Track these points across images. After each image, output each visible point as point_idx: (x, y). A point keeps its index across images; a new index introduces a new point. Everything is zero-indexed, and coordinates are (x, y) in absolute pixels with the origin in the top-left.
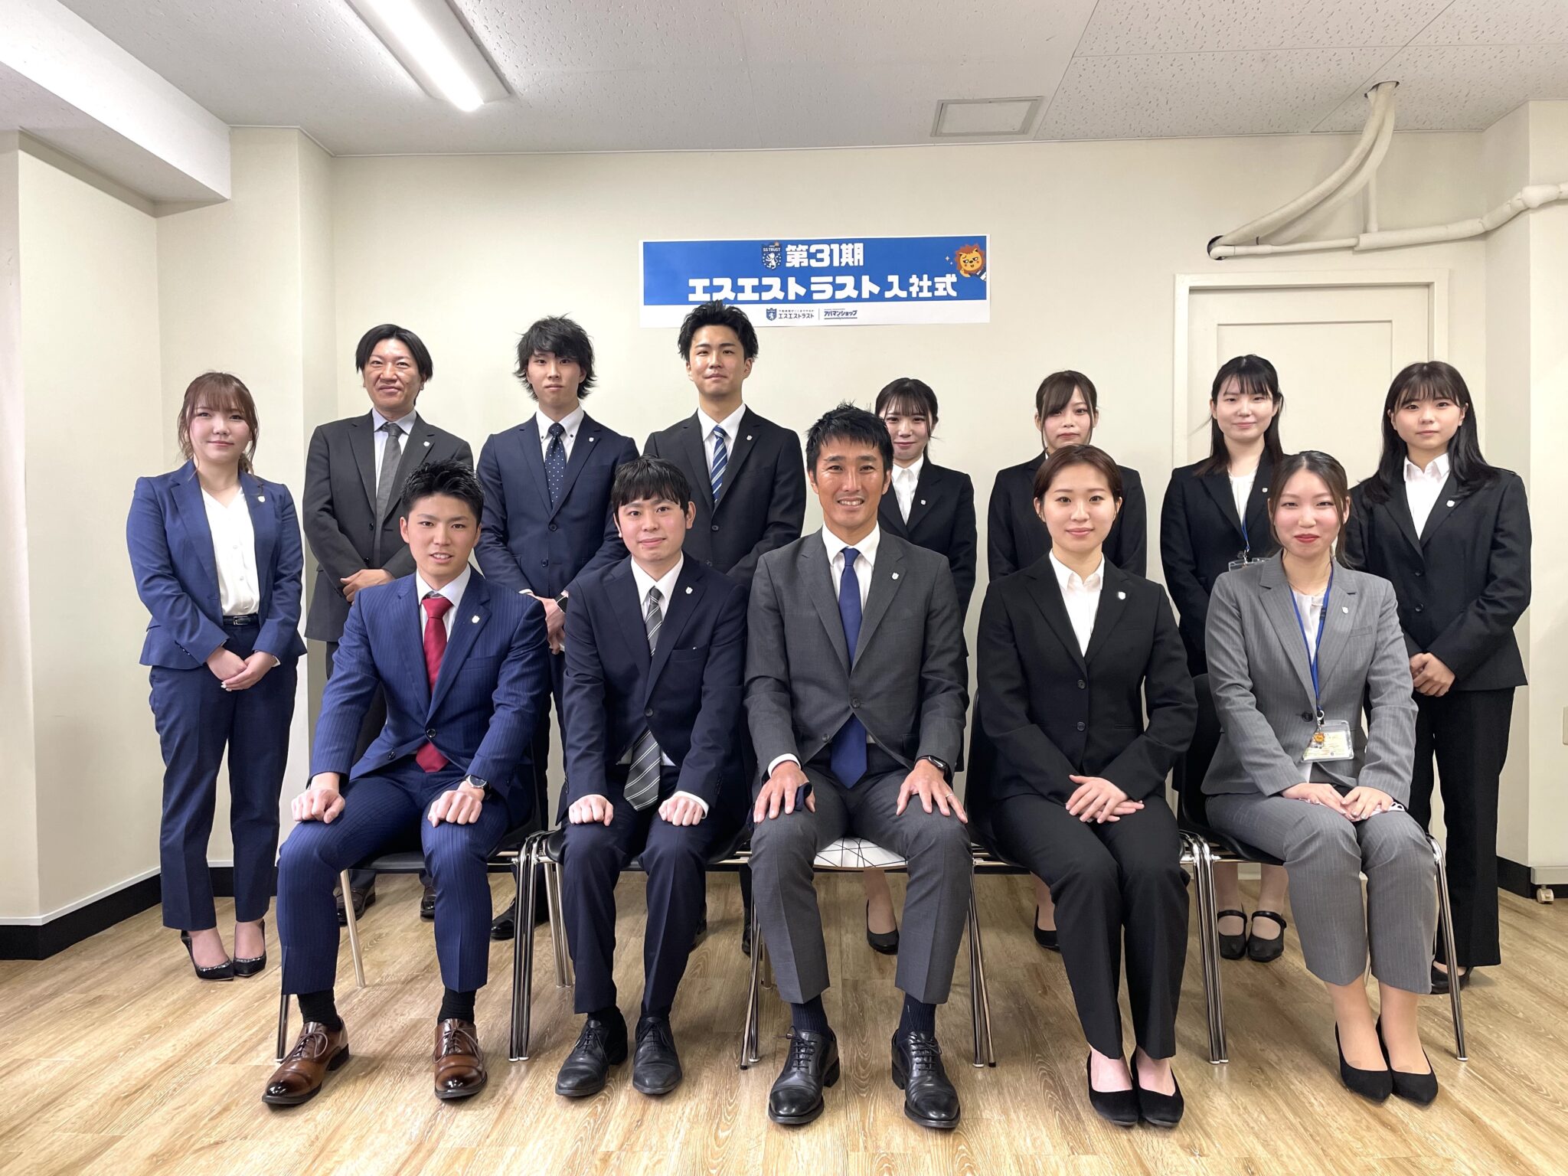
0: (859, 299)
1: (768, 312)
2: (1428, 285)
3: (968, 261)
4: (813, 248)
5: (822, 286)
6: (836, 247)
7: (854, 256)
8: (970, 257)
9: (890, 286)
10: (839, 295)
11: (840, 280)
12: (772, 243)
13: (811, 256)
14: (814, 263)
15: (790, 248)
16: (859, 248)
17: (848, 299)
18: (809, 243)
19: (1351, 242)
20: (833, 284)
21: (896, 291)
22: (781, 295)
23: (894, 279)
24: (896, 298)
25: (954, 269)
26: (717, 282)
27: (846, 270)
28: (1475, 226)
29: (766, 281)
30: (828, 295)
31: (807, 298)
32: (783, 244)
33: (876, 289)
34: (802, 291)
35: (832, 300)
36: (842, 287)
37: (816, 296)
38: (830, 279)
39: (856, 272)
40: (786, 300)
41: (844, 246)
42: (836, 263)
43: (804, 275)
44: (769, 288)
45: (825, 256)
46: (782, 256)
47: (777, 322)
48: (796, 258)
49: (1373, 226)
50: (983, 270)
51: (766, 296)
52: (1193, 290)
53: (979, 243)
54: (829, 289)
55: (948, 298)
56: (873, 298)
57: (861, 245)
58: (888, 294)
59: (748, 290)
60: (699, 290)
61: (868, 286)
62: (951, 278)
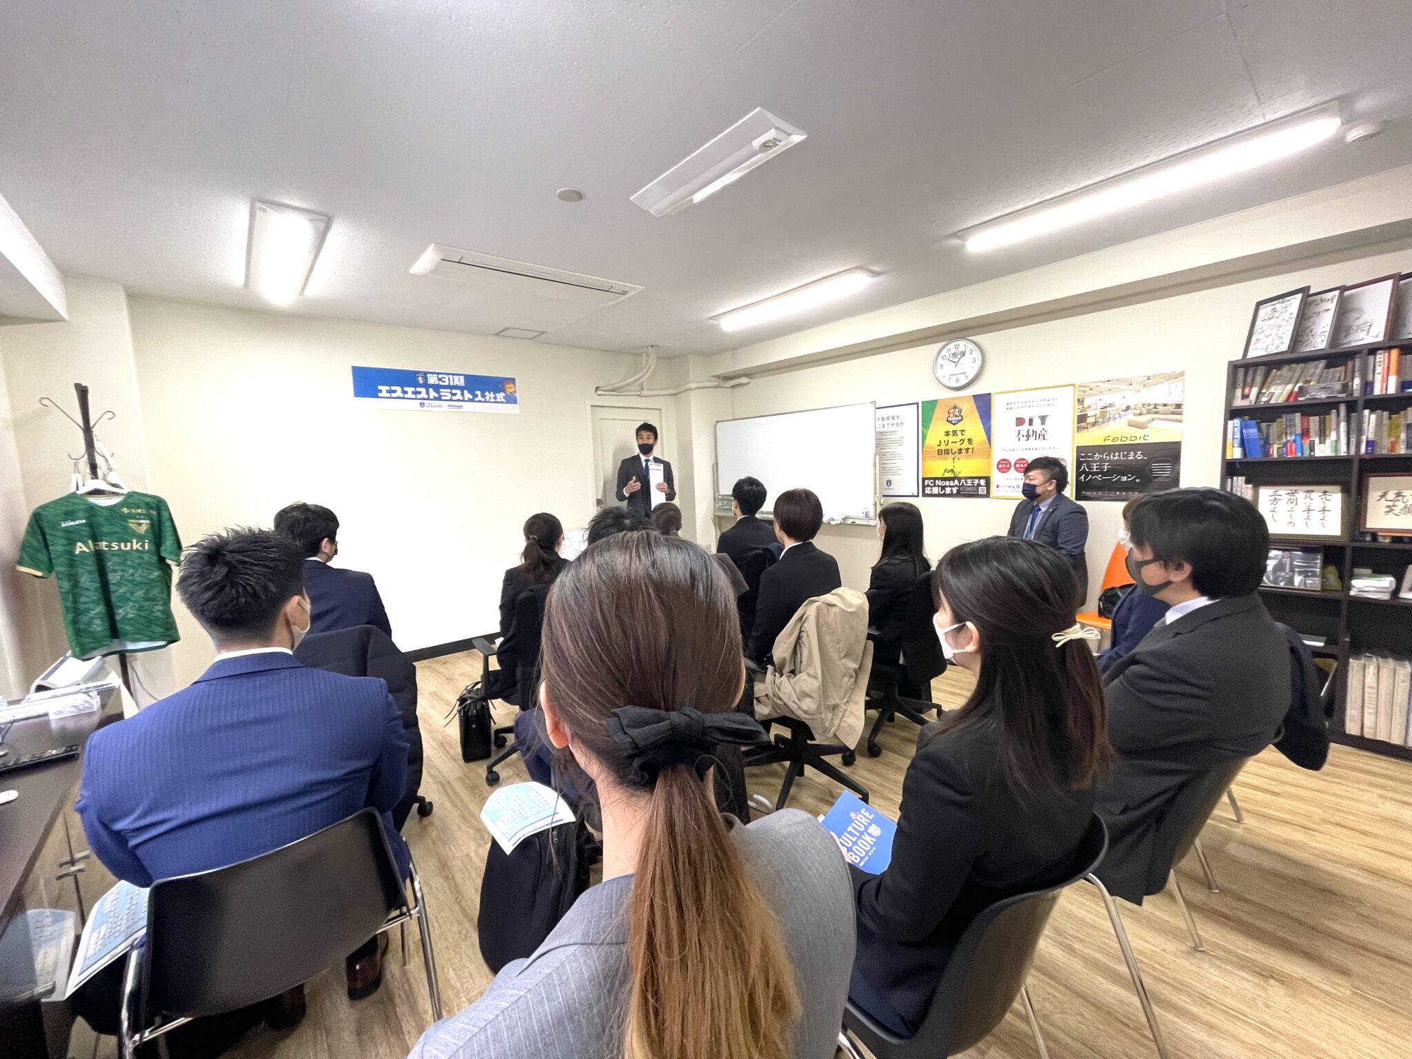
0: (463, 400)
1: (421, 404)
2: (660, 409)
3: (509, 388)
4: (440, 376)
5: (446, 393)
6: (451, 377)
7: (460, 381)
8: (510, 386)
9: (477, 396)
10: (454, 398)
11: (454, 391)
12: (420, 372)
13: (440, 380)
14: (441, 383)
15: (429, 375)
16: (462, 378)
17: (459, 400)
18: (438, 374)
19: (638, 393)
20: (451, 393)
21: (479, 398)
22: (426, 397)
23: (478, 393)
24: (480, 401)
25: (503, 390)
26: (393, 388)
27: (456, 387)
28: (672, 391)
29: (418, 389)
30: (449, 398)
31: (439, 399)
32: (426, 373)
33: (471, 397)
34: (436, 395)
35: (451, 400)
36: (455, 395)
37: (443, 398)
38: (449, 390)
39: (461, 389)
40: (428, 399)
41: (455, 377)
42: (452, 384)
43: (437, 388)
44: (420, 393)
45: (446, 380)
46: (425, 379)
47: (425, 408)
48: (432, 380)
49: (645, 389)
50: (515, 392)
51: (419, 396)
52: (592, 406)
53: (513, 380)
54: (449, 395)
55: (502, 402)
56: (470, 400)
58: (476, 399)
59: (410, 393)
60: (384, 391)
61: (467, 395)
62: (502, 394)
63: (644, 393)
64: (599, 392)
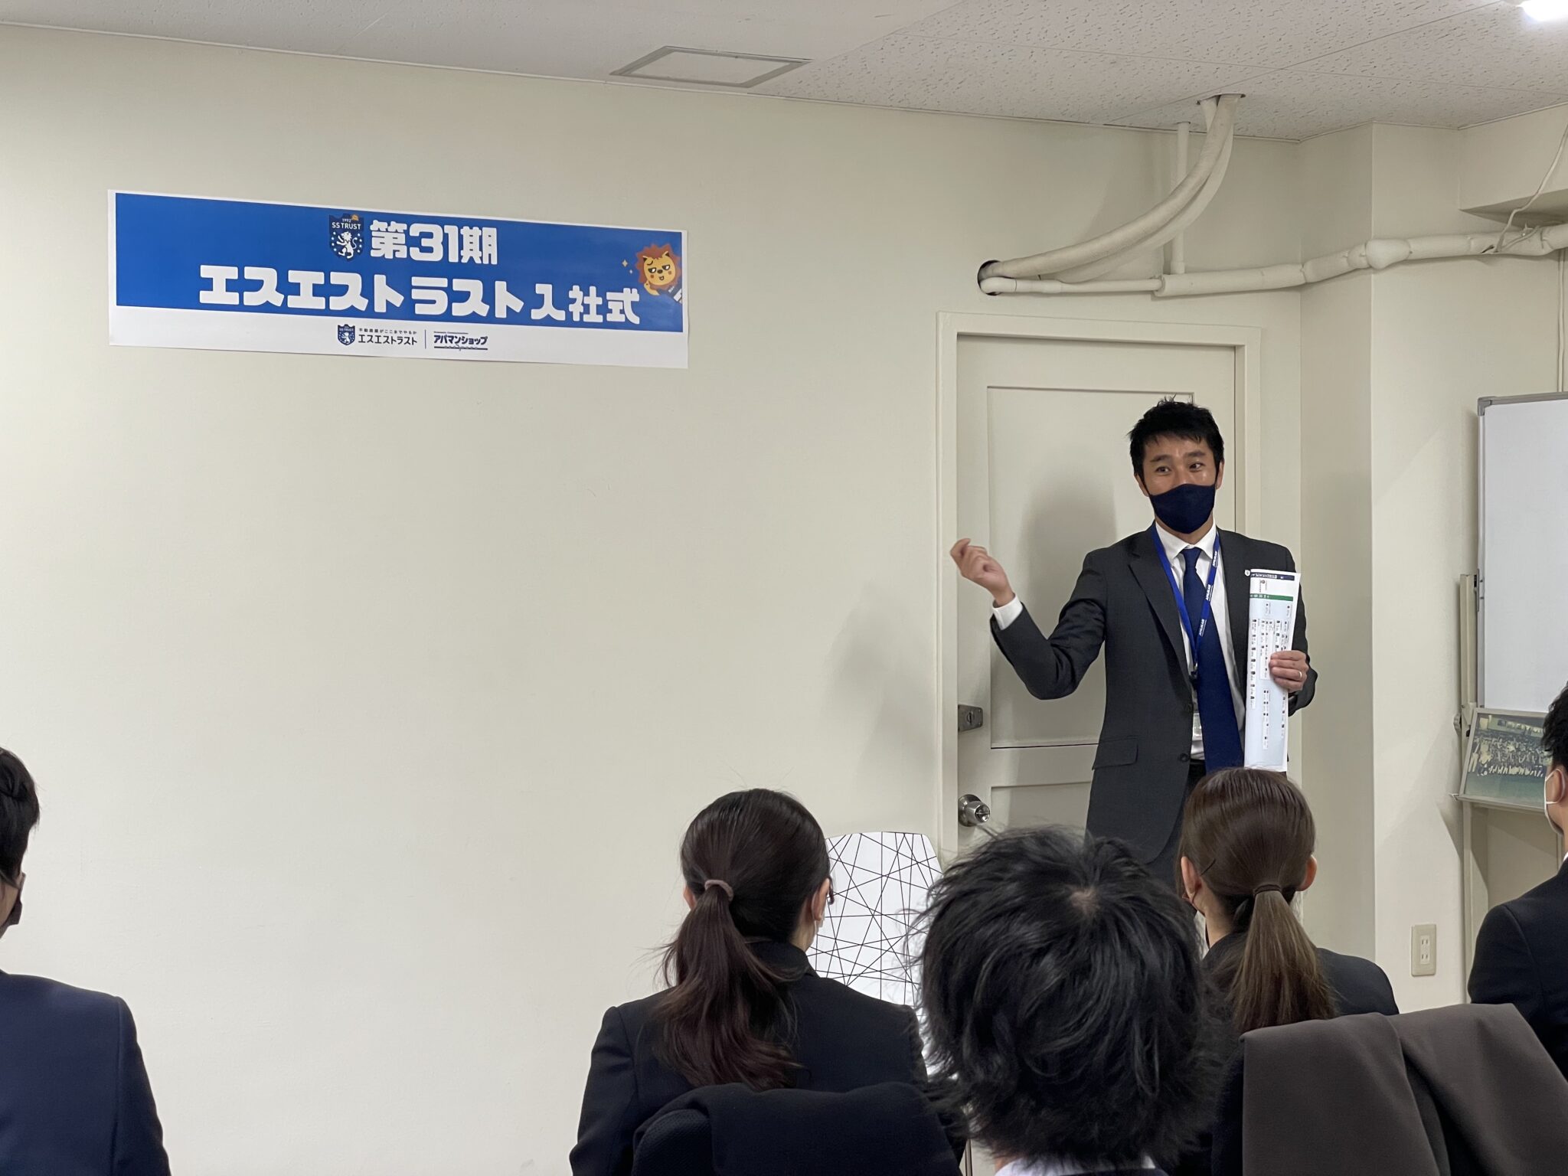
0: (491, 319)
1: (341, 330)
2: (1234, 348)
3: (658, 272)
4: (416, 230)
5: (430, 292)
6: (452, 230)
7: (483, 247)
8: (658, 264)
9: (539, 302)
10: (459, 309)
11: (459, 285)
12: (347, 214)
13: (412, 242)
14: (416, 254)
15: (376, 225)
16: (491, 235)
17: (473, 318)
18: (410, 220)
19: (1153, 285)
20: (448, 290)
21: (548, 309)
22: (362, 304)
23: (544, 289)
24: (548, 321)
25: (636, 281)
26: (251, 273)
27: (469, 270)
28: (1292, 275)
29: (336, 278)
30: (440, 308)
31: (406, 311)
32: (366, 218)
33: (517, 305)
34: (398, 300)
35: (447, 317)
36: (464, 297)
37: (420, 309)
38: (443, 282)
39: (486, 275)
40: (370, 313)
41: (465, 230)
42: (453, 258)
43: (401, 273)
44: (342, 290)
45: (436, 243)
46: (364, 238)
47: (355, 348)
48: (387, 243)
49: (1179, 265)
50: (679, 286)
51: (337, 303)
52: (960, 336)
53: (671, 243)
54: (442, 298)
55: (627, 325)
56: (512, 318)
57: (493, 231)
58: (536, 314)
59: (306, 290)
60: (219, 285)
61: (506, 300)
62: (631, 295)
63: (1172, 284)
64: (992, 284)
